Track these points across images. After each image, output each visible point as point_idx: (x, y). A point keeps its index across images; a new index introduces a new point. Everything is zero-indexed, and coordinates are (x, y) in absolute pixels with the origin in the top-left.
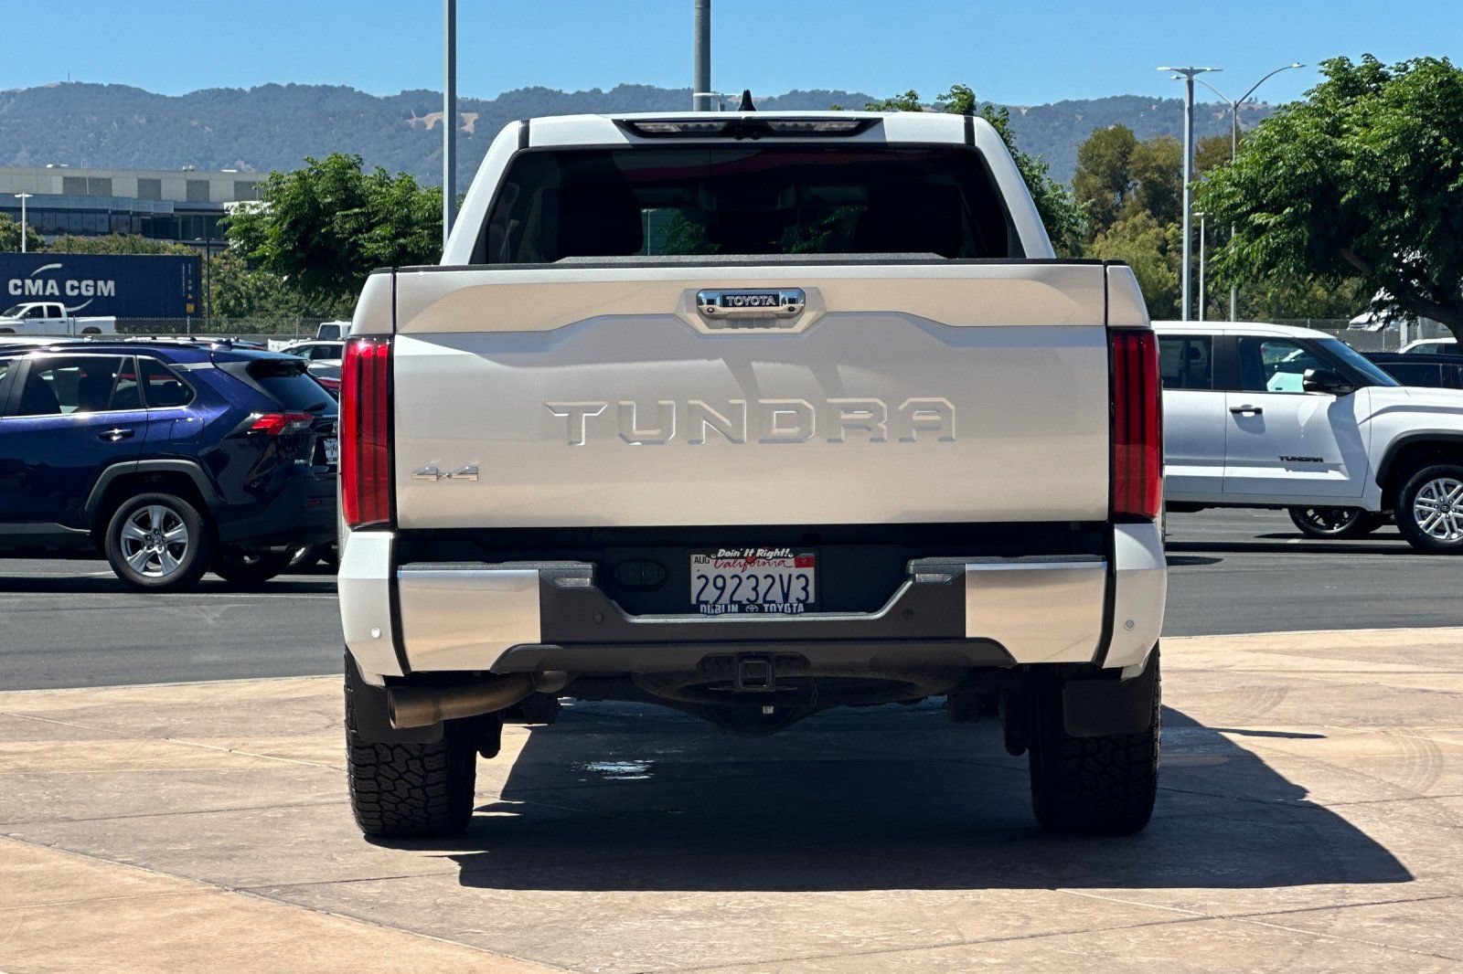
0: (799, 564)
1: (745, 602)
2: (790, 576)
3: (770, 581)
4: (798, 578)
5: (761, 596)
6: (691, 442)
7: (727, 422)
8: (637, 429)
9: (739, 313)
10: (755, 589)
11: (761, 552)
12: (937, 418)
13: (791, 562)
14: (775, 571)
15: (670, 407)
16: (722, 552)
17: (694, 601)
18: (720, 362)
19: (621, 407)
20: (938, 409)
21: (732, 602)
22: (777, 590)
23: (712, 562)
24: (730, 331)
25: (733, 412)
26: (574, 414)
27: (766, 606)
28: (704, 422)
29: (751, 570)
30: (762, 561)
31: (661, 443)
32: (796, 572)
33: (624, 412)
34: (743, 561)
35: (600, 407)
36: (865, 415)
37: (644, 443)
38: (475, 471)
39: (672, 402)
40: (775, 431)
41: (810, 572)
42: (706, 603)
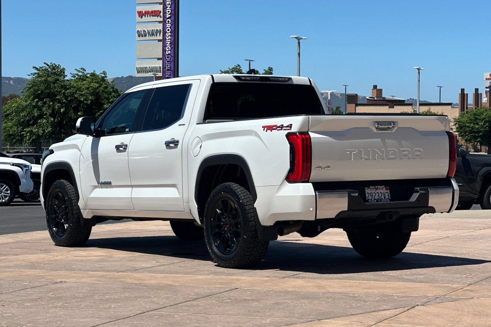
0: (386, 190)
1: (377, 199)
2: (385, 193)
3: (381, 194)
4: (387, 193)
5: (380, 197)
6: (374, 159)
7: (381, 154)
8: (364, 156)
9: (383, 127)
10: (378, 196)
11: (379, 187)
12: (420, 153)
13: (384, 189)
14: (382, 191)
15: (370, 150)
16: (371, 187)
17: (367, 199)
18: (379, 139)
19: (360, 150)
20: (419, 151)
21: (375, 199)
22: (383, 196)
23: (369, 189)
24: (380, 132)
25: (382, 152)
26: (351, 152)
27: (382, 200)
28: (377, 154)
29: (377, 191)
30: (379, 189)
31: (368, 159)
32: (386, 191)
33: (361, 152)
34: (375, 189)
35: (356, 151)
36: (406, 153)
37: (365, 159)
38: (329, 167)
39: (370, 149)
40: (390, 156)
41: (388, 191)
42: (369, 199)
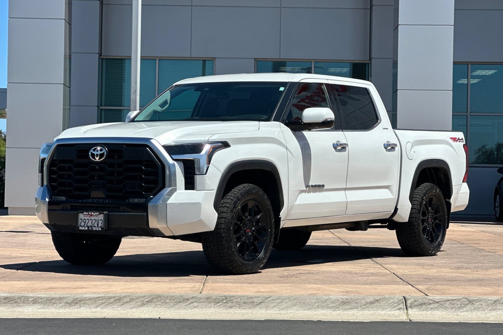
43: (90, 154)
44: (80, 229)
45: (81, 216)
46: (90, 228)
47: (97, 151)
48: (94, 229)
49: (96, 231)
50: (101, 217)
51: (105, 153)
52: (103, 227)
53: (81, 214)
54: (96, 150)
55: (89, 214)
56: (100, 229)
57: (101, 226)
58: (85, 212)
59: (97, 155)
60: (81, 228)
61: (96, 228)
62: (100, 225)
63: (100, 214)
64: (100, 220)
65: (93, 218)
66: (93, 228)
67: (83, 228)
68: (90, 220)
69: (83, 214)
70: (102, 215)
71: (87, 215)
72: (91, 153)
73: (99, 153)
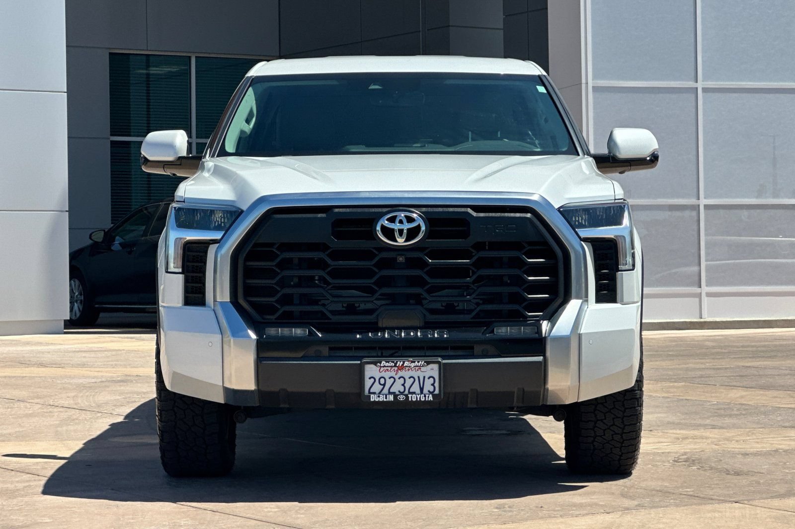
43: (378, 228)
44: (372, 400)
45: (371, 370)
46: (402, 398)
47: (401, 222)
48: (413, 398)
49: (418, 402)
50: (433, 370)
51: (423, 228)
52: (437, 392)
53: (372, 366)
54: (397, 220)
55: (395, 366)
56: (431, 398)
57: (432, 389)
58: (383, 362)
59: (401, 232)
60: (373, 398)
61: (418, 397)
62: (428, 387)
63: (428, 363)
64: (426, 378)
65: (406, 374)
66: (410, 396)
67: (382, 398)
68: (397, 379)
69: (376, 365)
70: (435, 367)
71: (389, 368)
72: (383, 228)
73: (406, 226)
